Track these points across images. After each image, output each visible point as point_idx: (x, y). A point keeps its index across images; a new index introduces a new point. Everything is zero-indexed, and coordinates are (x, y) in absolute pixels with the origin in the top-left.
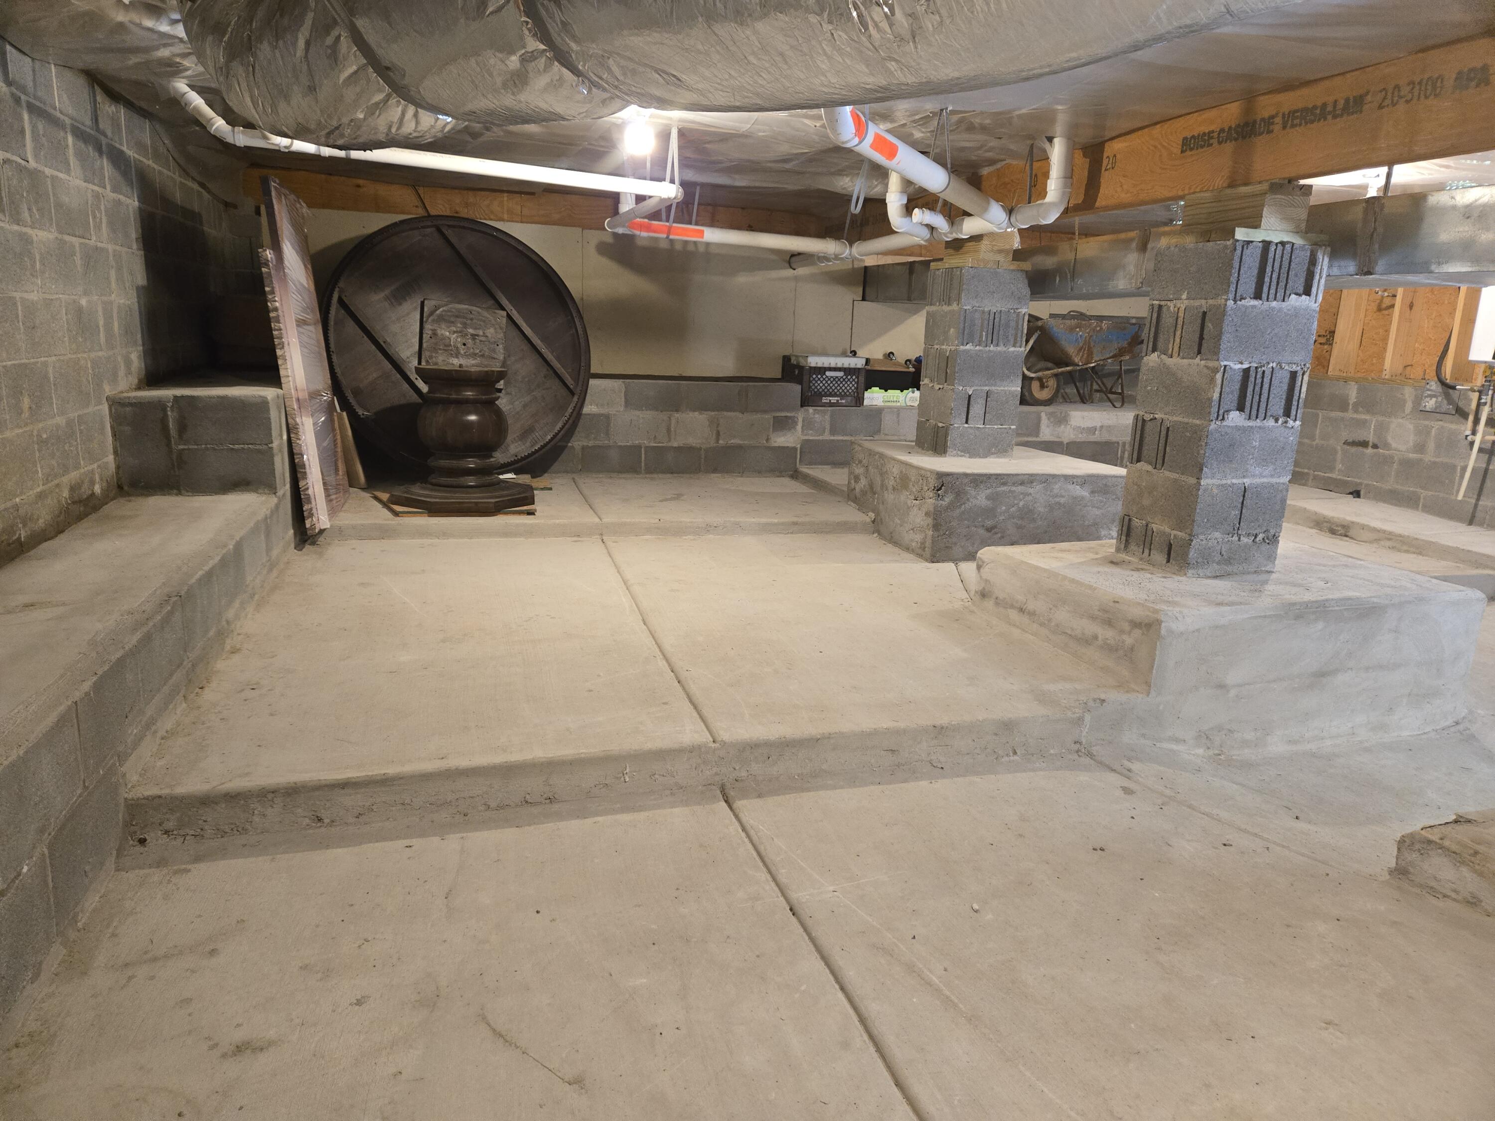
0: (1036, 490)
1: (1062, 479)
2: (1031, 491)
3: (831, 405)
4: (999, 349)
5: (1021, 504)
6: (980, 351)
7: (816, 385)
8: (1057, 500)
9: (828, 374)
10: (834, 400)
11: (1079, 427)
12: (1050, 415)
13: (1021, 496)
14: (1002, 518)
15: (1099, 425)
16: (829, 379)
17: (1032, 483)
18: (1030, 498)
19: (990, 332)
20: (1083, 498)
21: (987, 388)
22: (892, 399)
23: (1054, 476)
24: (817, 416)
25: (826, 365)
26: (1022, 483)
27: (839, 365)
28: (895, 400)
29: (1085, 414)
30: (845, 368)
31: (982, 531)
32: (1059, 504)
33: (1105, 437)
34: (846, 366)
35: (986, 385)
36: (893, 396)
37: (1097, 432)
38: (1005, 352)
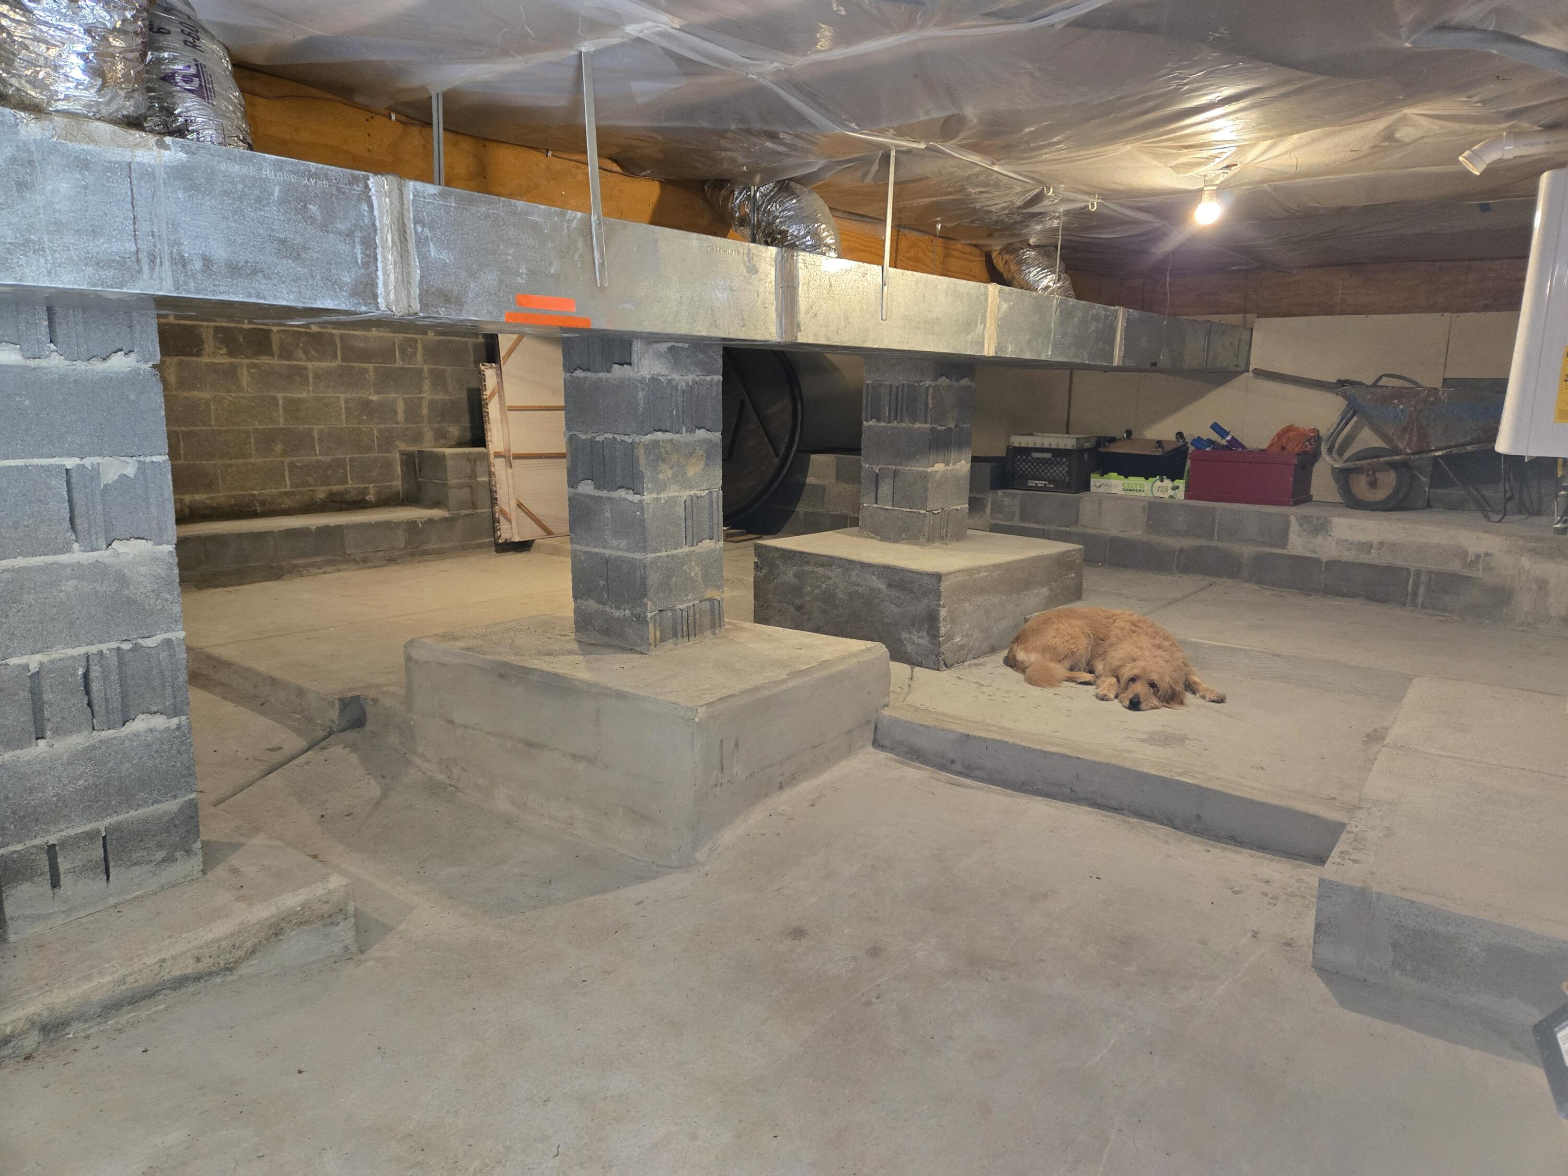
0: (835, 573)
1: (858, 566)
2: (831, 574)
3: (1037, 489)
4: (904, 425)
5: (823, 586)
6: (884, 427)
7: (1021, 466)
8: (856, 588)
9: (1035, 455)
10: (1041, 484)
11: (1346, 541)
12: (1304, 520)
13: (823, 579)
14: (808, 598)
15: (1376, 540)
16: (1035, 461)
17: (831, 566)
18: (830, 582)
19: (893, 407)
20: (880, 591)
21: (894, 467)
22: (1134, 488)
23: (851, 562)
24: (1006, 499)
25: (1031, 445)
26: (823, 565)
27: (1046, 446)
28: (1138, 488)
29: (1354, 522)
30: (1054, 449)
31: (792, 609)
32: (858, 593)
33: (1386, 559)
34: (1054, 446)
35: (892, 464)
36: (1136, 484)
37: (1373, 551)
38: (909, 428)
